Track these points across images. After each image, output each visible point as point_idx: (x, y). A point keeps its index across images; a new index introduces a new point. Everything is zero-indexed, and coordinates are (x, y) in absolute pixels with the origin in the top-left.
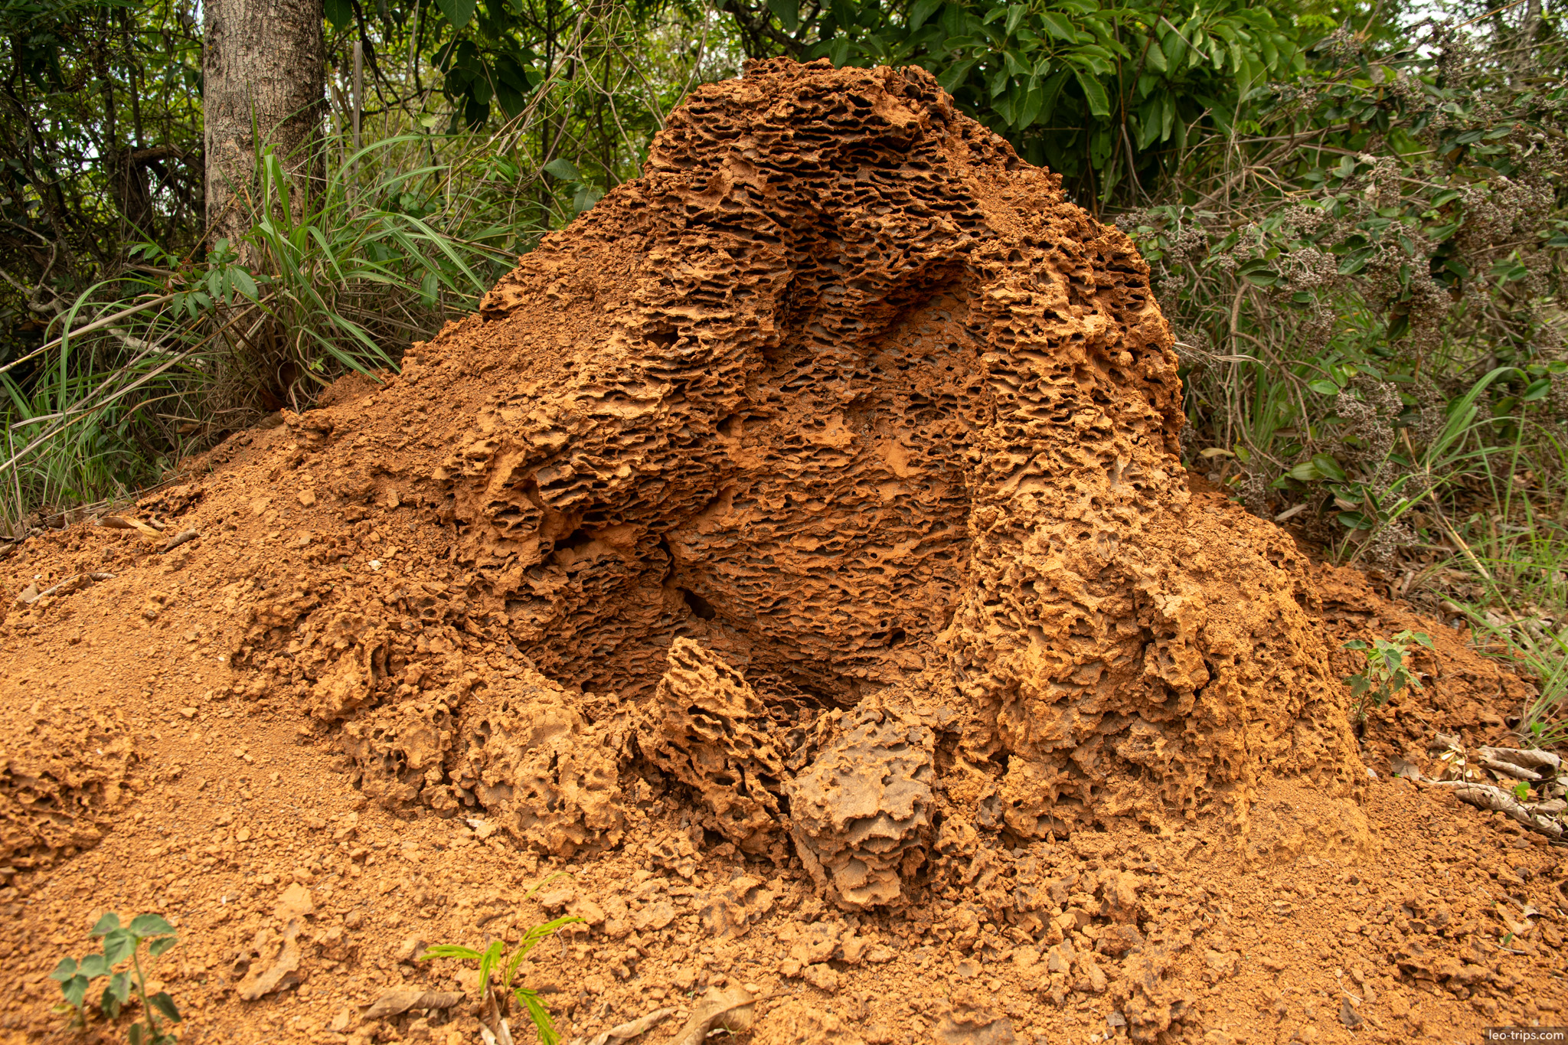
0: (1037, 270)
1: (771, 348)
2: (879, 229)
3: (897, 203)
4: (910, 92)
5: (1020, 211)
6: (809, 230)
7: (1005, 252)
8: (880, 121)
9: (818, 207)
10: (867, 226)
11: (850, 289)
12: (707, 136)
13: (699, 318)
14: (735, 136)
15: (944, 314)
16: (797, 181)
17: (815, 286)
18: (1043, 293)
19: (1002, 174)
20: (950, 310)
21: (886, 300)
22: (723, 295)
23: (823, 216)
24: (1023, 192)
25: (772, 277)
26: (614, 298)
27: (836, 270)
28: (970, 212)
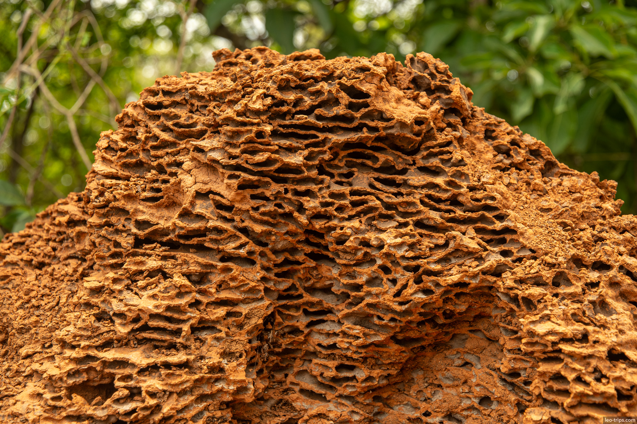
0: (593, 297)
1: (243, 403)
2: (381, 247)
3: (405, 215)
4: (416, 83)
5: (564, 225)
6: (293, 250)
7: (548, 274)
8: (381, 116)
9: (303, 219)
10: (366, 243)
11: (347, 325)
12: (165, 136)
13: (144, 362)
14: (200, 135)
15: (470, 358)
16: (275, 188)
17: (302, 322)
18: (603, 326)
19: (538, 180)
20: (478, 352)
21: (394, 338)
22: (177, 333)
23: (310, 231)
24: (567, 202)
25: (244, 309)
26: (34, 339)
27: (329, 302)
28: (498, 225)
